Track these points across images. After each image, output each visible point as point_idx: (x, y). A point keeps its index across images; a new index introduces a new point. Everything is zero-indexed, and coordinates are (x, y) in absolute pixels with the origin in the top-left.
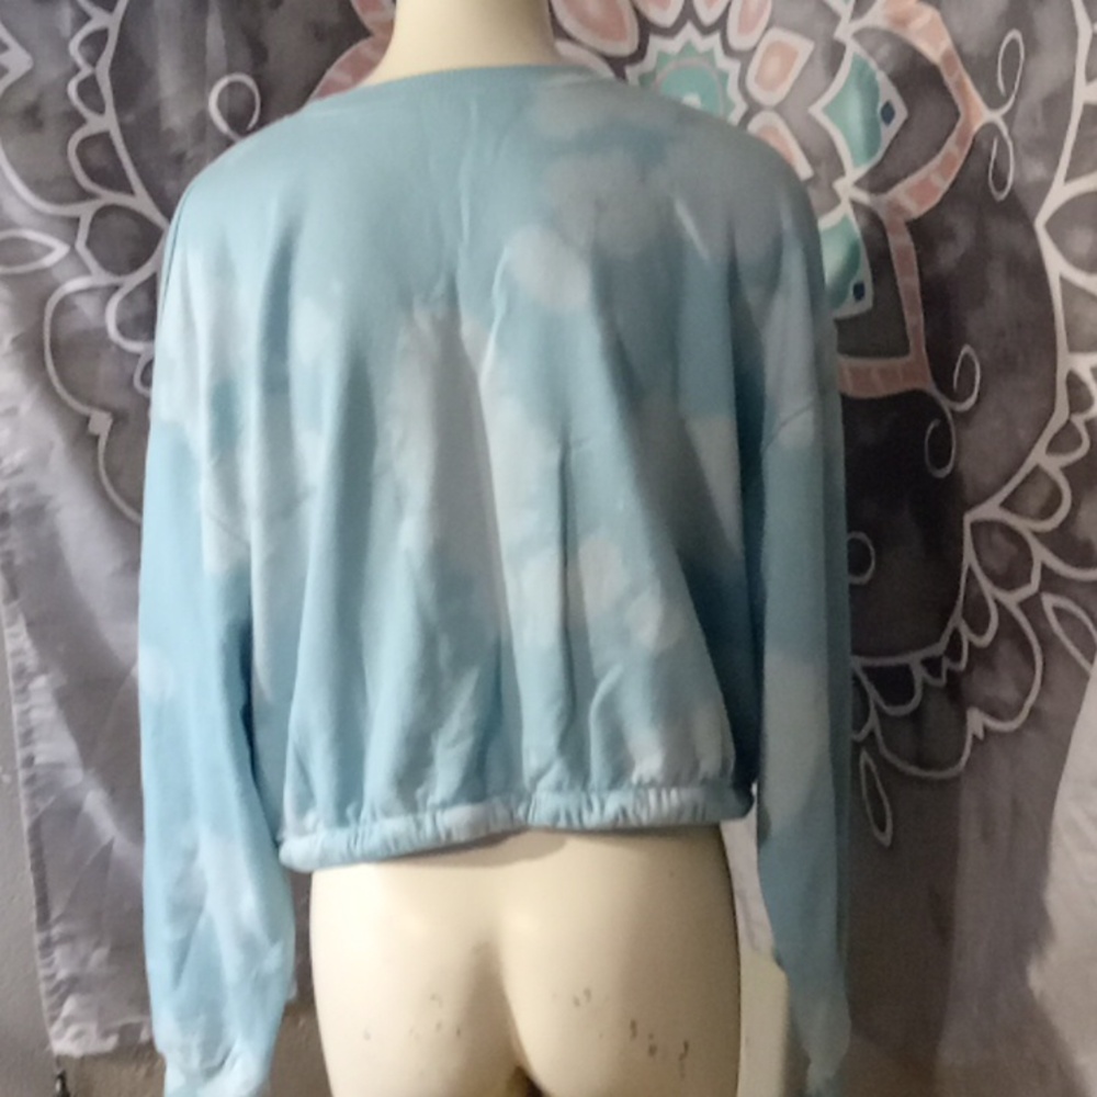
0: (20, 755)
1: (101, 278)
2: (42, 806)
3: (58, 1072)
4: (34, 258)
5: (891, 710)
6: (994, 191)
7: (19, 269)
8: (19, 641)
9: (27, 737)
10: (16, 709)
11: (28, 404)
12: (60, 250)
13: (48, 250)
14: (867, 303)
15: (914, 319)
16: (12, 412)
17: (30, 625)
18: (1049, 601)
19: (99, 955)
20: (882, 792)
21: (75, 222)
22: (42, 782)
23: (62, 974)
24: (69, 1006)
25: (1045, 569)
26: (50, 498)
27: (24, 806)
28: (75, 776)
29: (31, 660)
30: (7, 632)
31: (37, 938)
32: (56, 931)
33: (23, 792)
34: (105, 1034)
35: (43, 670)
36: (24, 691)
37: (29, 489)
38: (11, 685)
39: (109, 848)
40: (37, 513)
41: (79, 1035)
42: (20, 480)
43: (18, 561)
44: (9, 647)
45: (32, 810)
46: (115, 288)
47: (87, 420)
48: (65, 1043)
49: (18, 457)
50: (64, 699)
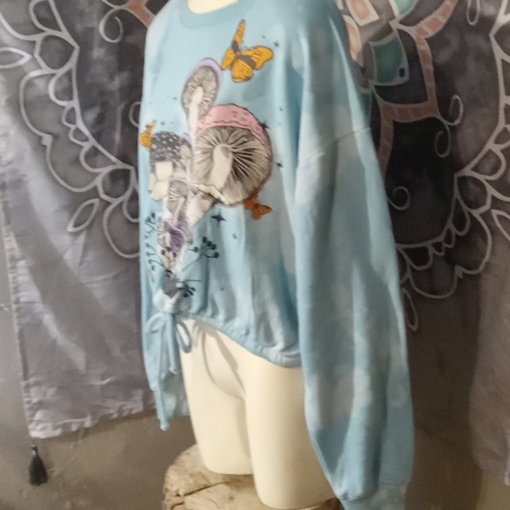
0: (13, 298)
1: (47, 70)
2: (24, 321)
3: (33, 446)
4: (15, 61)
5: (417, 268)
6: (469, 21)
7: (8, 66)
8: (11, 244)
9: (17, 290)
10: (10, 276)
11: (13, 131)
12: (27, 57)
13: (22, 57)
14: (406, 78)
15: (430, 84)
16: (6, 135)
17: (17, 236)
18: (495, 213)
19: (51, 392)
20: (413, 307)
21: (33, 43)
22: (24, 310)
23: (35, 400)
24: (38, 415)
25: (494, 198)
26: (24, 175)
27: (15, 322)
28: (39, 307)
29: (17, 253)
30: (6, 239)
31: (23, 384)
32: (32, 380)
33: (15, 315)
34: (55, 428)
35: (23, 258)
36: (14, 268)
37: (14, 172)
38: (9, 265)
39: (54, 341)
40: (19, 183)
41: (44, 429)
42: (10, 167)
43: (10, 206)
44: (7, 246)
45: (19, 324)
46: (53, 75)
47: (40, 138)
48: (37, 432)
49: (9, 156)
50: (33, 271)
